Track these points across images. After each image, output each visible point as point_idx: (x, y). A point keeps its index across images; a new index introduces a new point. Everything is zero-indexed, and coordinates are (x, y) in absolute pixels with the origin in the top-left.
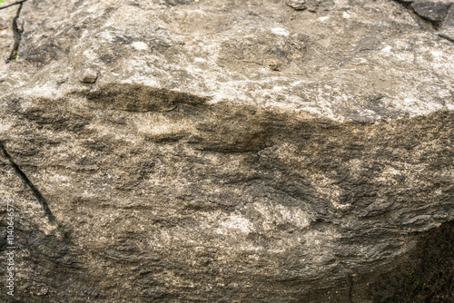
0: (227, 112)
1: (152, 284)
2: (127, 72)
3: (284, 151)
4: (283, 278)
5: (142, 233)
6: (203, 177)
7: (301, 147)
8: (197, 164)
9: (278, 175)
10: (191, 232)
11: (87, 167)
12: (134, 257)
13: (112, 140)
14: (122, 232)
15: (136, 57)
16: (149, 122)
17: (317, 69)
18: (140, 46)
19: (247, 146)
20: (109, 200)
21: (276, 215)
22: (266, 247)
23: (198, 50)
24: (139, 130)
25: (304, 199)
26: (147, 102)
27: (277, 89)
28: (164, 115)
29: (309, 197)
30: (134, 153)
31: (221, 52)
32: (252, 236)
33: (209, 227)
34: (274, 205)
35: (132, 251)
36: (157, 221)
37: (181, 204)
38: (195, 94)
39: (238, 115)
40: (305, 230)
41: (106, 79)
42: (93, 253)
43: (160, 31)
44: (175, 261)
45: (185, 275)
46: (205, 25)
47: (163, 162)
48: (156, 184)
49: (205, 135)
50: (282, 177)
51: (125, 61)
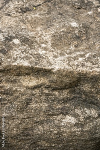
0: (61, 74)
1: (37, 146)
2: (14, 58)
3: (86, 87)
4: (90, 139)
5: (31, 128)
6: (53, 101)
7: (93, 85)
8: (50, 96)
9: (84, 96)
10: (51, 125)
11: (3, 102)
12: (29, 137)
13: (12, 90)
14: (22, 129)
15: (16, 49)
16: (27, 80)
17: (94, 44)
18: (16, 41)
19: (70, 86)
20: (15, 116)
21: (84, 114)
22: (82, 128)
23: (42, 40)
24: (23, 85)
25: (95, 105)
26: (25, 72)
27: (81, 59)
28: (33, 76)
29: (97, 104)
30: (22, 95)
31: (52, 40)
32: (76, 125)
33: (58, 122)
34: (83, 109)
35: (27, 135)
36: (36, 122)
37: (45, 114)
38: (46, 68)
39: (66, 75)
40: (97, 118)
41: (5, 63)
42: (11, 138)
43: (23, 30)
44: (46, 137)
45: (50, 142)
46: (41, 23)
47: (35, 97)
48: (34, 107)
49: (52, 84)
50: (85, 97)
51: (12, 52)
